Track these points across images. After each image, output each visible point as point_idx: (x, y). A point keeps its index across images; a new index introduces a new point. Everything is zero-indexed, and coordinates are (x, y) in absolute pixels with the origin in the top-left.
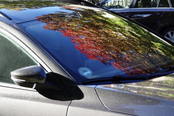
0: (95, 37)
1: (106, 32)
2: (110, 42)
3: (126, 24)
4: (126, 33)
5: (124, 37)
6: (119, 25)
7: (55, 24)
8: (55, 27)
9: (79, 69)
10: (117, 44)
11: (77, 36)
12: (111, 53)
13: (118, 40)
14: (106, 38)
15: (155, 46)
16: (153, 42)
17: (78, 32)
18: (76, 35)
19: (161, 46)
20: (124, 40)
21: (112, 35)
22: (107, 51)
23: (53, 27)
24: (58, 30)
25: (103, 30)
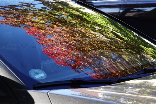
0: (67, 37)
1: (82, 31)
2: (86, 43)
3: (109, 23)
4: (108, 34)
5: (105, 38)
6: (100, 23)
7: (15, 18)
8: (16, 21)
9: (30, 71)
10: (95, 46)
11: (45, 35)
12: (85, 57)
13: (96, 41)
14: (81, 38)
15: (146, 51)
16: (143, 47)
17: (45, 30)
18: (43, 33)
19: (153, 51)
20: (105, 42)
21: (89, 36)
22: (80, 55)
23: (12, 21)
24: (21, 27)
25: (79, 29)
